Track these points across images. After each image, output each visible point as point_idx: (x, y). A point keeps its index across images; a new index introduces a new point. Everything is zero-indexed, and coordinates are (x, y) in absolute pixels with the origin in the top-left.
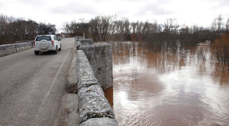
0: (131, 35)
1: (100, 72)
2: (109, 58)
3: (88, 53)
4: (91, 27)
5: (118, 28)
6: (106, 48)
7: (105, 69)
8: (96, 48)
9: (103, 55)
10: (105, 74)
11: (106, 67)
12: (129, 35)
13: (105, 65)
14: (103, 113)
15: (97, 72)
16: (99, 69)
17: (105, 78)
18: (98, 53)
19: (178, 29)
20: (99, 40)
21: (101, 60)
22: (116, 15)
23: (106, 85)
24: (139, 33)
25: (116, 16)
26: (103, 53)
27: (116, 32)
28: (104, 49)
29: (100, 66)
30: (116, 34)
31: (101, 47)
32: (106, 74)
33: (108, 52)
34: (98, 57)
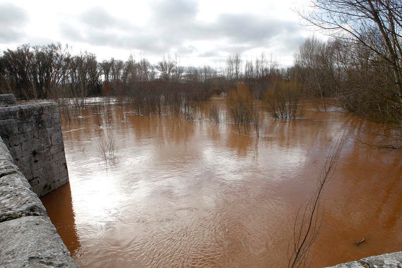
0: (102, 85)
1: (37, 159)
2: (54, 130)
3: (4, 122)
4: (11, 69)
5: (74, 71)
6: (46, 112)
7: (47, 152)
8: (21, 112)
9: (40, 126)
10: (49, 162)
11: (50, 148)
12: (98, 85)
13: (48, 144)
14: (22, 211)
15: (31, 160)
16: (34, 153)
17: (51, 169)
18: (27, 123)
19: (184, 74)
20: (31, 97)
21: (36, 135)
22: (67, 45)
23: (54, 182)
24: (117, 82)
25: (67, 47)
26: (40, 122)
27: (70, 79)
28: (41, 114)
29: (35, 147)
30: (71, 85)
31: (34, 109)
32: (52, 161)
33: (52, 118)
34: (29, 129)
